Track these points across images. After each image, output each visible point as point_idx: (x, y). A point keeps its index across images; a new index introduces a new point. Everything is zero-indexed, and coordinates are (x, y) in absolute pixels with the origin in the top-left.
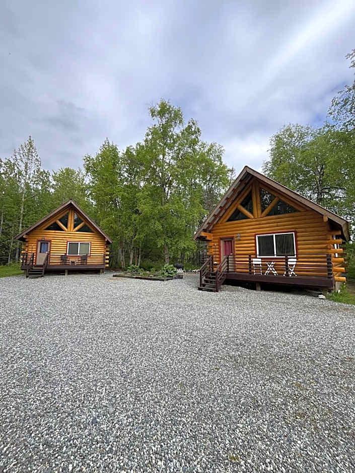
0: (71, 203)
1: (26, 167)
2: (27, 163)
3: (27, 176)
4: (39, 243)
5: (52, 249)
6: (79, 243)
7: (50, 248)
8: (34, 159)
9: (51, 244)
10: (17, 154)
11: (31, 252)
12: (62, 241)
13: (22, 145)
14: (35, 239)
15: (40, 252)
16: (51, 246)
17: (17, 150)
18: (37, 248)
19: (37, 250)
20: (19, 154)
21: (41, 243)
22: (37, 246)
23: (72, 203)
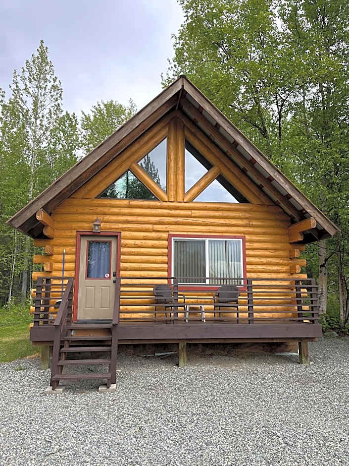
0: (183, 89)
1: (35, 104)
2: (36, 97)
3: (38, 122)
4: (84, 244)
5: (122, 265)
6: (207, 240)
7: (118, 261)
8: (49, 85)
9: (119, 246)
10: (19, 79)
11: (59, 274)
12: (154, 235)
13: (27, 62)
14: (71, 229)
15: (88, 275)
16: (119, 254)
17: (19, 72)
18: (77, 262)
19: (77, 269)
20: (23, 78)
21: (90, 244)
22: (77, 254)
23: (187, 88)
